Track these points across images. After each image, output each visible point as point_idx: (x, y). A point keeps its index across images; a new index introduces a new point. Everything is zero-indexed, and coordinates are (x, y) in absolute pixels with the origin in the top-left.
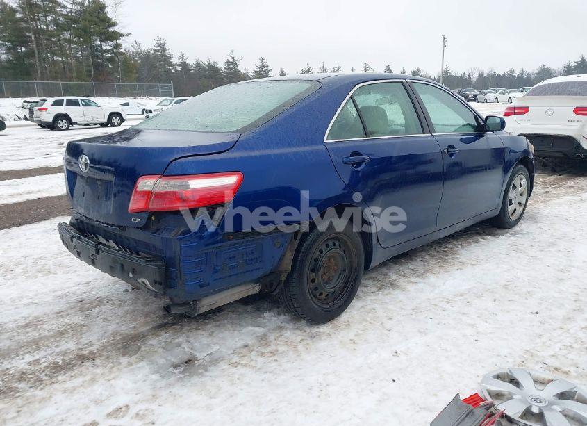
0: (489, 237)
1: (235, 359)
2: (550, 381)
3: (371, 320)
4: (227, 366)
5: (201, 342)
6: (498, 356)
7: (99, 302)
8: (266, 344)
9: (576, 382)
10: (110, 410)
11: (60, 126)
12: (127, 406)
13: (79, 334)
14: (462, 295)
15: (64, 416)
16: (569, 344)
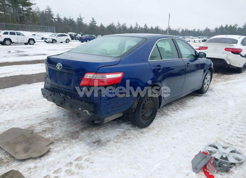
0: (197, 97)
1: (116, 140)
2: (227, 147)
3: (161, 126)
4: (113, 143)
5: (101, 134)
6: (208, 139)
7: (54, 119)
8: (125, 135)
9: (236, 147)
10: (75, 158)
11: (6, 43)
12: (81, 157)
13: (52, 131)
14: (192, 118)
15: (58, 161)
16: (231, 135)
